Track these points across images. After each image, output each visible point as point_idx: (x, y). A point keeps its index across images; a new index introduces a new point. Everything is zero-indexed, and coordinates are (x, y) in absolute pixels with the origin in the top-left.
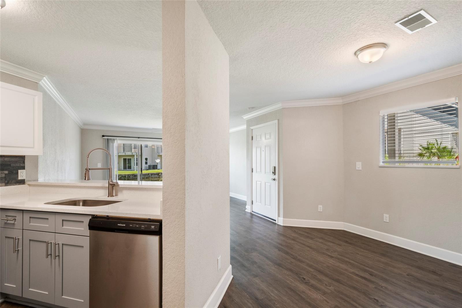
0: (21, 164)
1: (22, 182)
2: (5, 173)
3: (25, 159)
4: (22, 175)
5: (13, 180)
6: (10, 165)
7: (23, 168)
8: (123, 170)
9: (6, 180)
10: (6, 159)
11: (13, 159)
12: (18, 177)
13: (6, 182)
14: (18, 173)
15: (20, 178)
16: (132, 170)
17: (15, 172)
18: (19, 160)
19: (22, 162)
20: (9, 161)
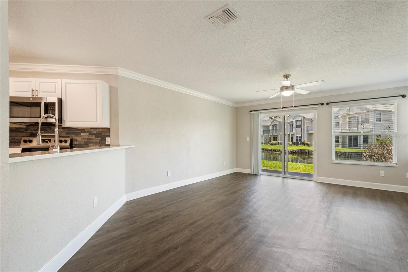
0: (108, 134)
1: (108, 145)
2: (99, 139)
3: (110, 130)
4: (108, 141)
5: (103, 144)
6: (101, 134)
7: (109, 136)
8: (348, 148)
9: (100, 144)
10: (100, 130)
11: (103, 130)
12: (106, 142)
13: (100, 145)
14: (106, 139)
15: (107, 143)
16: (358, 148)
17: (104, 139)
18: (107, 130)
19: (108, 132)
20: (101, 131)
